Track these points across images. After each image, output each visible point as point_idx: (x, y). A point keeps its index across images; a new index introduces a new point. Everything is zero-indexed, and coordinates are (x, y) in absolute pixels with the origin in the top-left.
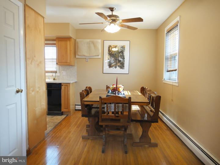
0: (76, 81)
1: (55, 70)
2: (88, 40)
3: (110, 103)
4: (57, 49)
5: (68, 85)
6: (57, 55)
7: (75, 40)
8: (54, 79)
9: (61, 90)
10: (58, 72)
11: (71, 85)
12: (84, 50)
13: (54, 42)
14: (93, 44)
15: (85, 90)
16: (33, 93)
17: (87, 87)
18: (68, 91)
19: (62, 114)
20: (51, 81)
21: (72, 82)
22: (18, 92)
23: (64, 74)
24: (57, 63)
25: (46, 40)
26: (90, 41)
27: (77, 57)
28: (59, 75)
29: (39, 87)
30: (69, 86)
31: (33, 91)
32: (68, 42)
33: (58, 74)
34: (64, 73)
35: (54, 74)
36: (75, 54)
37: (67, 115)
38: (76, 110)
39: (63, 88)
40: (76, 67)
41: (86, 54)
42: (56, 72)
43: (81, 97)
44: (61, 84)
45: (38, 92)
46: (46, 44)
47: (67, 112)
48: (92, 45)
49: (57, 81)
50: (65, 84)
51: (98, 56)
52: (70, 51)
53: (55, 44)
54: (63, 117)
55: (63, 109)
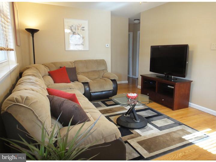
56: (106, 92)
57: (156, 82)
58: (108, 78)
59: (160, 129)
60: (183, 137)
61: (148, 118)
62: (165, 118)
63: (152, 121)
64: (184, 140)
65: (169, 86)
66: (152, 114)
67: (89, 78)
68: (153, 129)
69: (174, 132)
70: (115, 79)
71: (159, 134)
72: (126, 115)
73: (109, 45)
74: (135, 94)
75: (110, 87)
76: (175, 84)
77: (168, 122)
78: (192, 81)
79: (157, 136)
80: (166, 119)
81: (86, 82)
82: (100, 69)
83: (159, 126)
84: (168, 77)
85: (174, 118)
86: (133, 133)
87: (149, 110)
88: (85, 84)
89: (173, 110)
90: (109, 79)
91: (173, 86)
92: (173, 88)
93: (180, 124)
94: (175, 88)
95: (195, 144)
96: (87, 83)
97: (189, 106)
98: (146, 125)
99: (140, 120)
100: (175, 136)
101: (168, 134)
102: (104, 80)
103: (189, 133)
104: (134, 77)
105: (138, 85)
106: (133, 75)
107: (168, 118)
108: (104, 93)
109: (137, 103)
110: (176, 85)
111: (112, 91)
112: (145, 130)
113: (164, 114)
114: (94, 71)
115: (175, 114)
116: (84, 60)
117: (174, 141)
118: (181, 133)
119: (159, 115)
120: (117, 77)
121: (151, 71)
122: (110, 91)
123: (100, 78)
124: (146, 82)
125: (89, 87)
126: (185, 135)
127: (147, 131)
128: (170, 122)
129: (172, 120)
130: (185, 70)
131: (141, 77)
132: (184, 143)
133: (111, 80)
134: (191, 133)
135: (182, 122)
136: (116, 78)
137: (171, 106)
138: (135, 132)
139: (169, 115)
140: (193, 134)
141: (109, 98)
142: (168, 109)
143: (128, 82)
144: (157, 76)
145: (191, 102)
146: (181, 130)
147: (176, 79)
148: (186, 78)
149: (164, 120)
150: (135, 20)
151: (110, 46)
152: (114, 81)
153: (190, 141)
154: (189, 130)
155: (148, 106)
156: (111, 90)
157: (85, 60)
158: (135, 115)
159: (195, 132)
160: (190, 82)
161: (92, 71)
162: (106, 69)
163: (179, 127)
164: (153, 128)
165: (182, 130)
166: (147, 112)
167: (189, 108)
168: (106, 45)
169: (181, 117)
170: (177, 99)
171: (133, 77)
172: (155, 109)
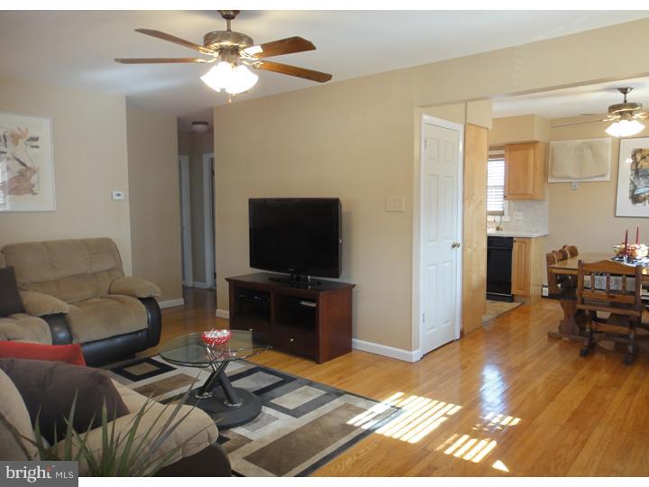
0: (546, 233)
1: (501, 210)
2: (580, 141)
3: (601, 275)
4: (505, 166)
5: (525, 241)
6: (505, 179)
7: (548, 145)
8: (498, 229)
9: (511, 250)
10: (506, 213)
11: (533, 240)
12: (567, 165)
13: (502, 152)
14: (592, 148)
15: (560, 251)
16: (469, 250)
17: (564, 247)
18: (527, 254)
19: (512, 299)
20: (492, 231)
21: (535, 235)
22: (454, 246)
23: (520, 218)
24: (505, 197)
25: (491, 148)
26: (584, 143)
27: (550, 180)
28: (508, 220)
29: (477, 243)
30: (530, 243)
31: (469, 247)
32: (531, 152)
33: (506, 218)
34: (520, 216)
35: (498, 218)
36: (545, 175)
37: (523, 303)
38: (543, 297)
39: (516, 247)
40: (546, 203)
41: (571, 174)
42: (502, 214)
43: (548, 261)
44: (512, 238)
45: (475, 249)
46: (490, 157)
47: (524, 296)
48: (588, 153)
49: (504, 233)
50: (521, 240)
51: (603, 176)
52: (535, 169)
53: (502, 156)
54: (514, 305)
55: (514, 290)
56: (126, 338)
57: (269, 293)
58: (131, 295)
59: (296, 413)
60: (350, 422)
61: (260, 392)
62: (302, 384)
63: (273, 398)
64: (352, 428)
65: (304, 303)
66: (270, 380)
67: (64, 300)
68: (277, 419)
69: (328, 415)
70: (153, 295)
71: (294, 428)
72: (200, 394)
73: (122, 195)
74: (225, 331)
75: (137, 320)
76: (319, 295)
77: (311, 395)
78: (354, 285)
79: (292, 433)
80: (306, 387)
81: (59, 312)
82: (97, 267)
83: (291, 407)
84: (298, 279)
85: (324, 382)
86: (228, 439)
87: (260, 373)
88: (55, 319)
89: (318, 363)
90: (135, 296)
91: (313, 301)
92: (314, 305)
93: (339, 394)
94: (318, 305)
95: (377, 432)
96: (61, 316)
97: (353, 347)
98: (259, 412)
99: (241, 400)
100: (333, 423)
101: (314, 423)
102: (117, 302)
103: (361, 410)
104: (199, 285)
105: (216, 308)
106: (195, 279)
107: (311, 384)
108: (119, 340)
109: (234, 354)
110: (320, 299)
111: (144, 333)
112: (259, 423)
113: (299, 375)
114: (78, 276)
115: (323, 372)
116: (41, 240)
117: (331, 435)
118: (344, 413)
119: (286, 380)
120: (159, 290)
121: (252, 265)
122: (140, 334)
123: (101, 297)
124: (241, 296)
125: (69, 329)
126: (352, 416)
127: (265, 425)
128: (316, 393)
129: (320, 387)
130: (338, 259)
131: (227, 283)
132: (355, 434)
133: (141, 299)
134: (365, 410)
135: (341, 388)
136: (155, 292)
137: (312, 353)
138: (234, 434)
139: (310, 378)
140: (370, 410)
141: (134, 357)
142: (306, 362)
143: (183, 303)
144: (270, 279)
145: (356, 338)
146: (342, 406)
147: (319, 283)
148: (341, 277)
149: (300, 392)
150: (194, 123)
151: (128, 198)
152: (149, 302)
153: (365, 427)
154: (361, 403)
155: (253, 363)
156: (141, 331)
157: (44, 244)
158: (228, 388)
159: (372, 406)
160: (351, 287)
161: (71, 276)
162: (119, 267)
163: (338, 402)
164: (277, 416)
165: (347, 407)
166: (254, 380)
167: (353, 352)
168: (115, 193)
169: (339, 376)
170: (325, 334)
171: (196, 286)
172: (276, 368)
